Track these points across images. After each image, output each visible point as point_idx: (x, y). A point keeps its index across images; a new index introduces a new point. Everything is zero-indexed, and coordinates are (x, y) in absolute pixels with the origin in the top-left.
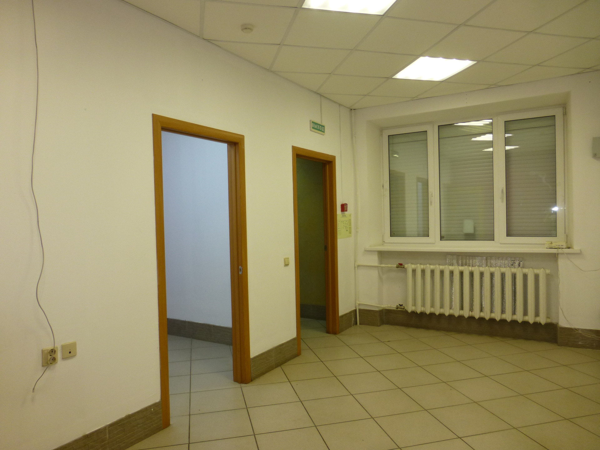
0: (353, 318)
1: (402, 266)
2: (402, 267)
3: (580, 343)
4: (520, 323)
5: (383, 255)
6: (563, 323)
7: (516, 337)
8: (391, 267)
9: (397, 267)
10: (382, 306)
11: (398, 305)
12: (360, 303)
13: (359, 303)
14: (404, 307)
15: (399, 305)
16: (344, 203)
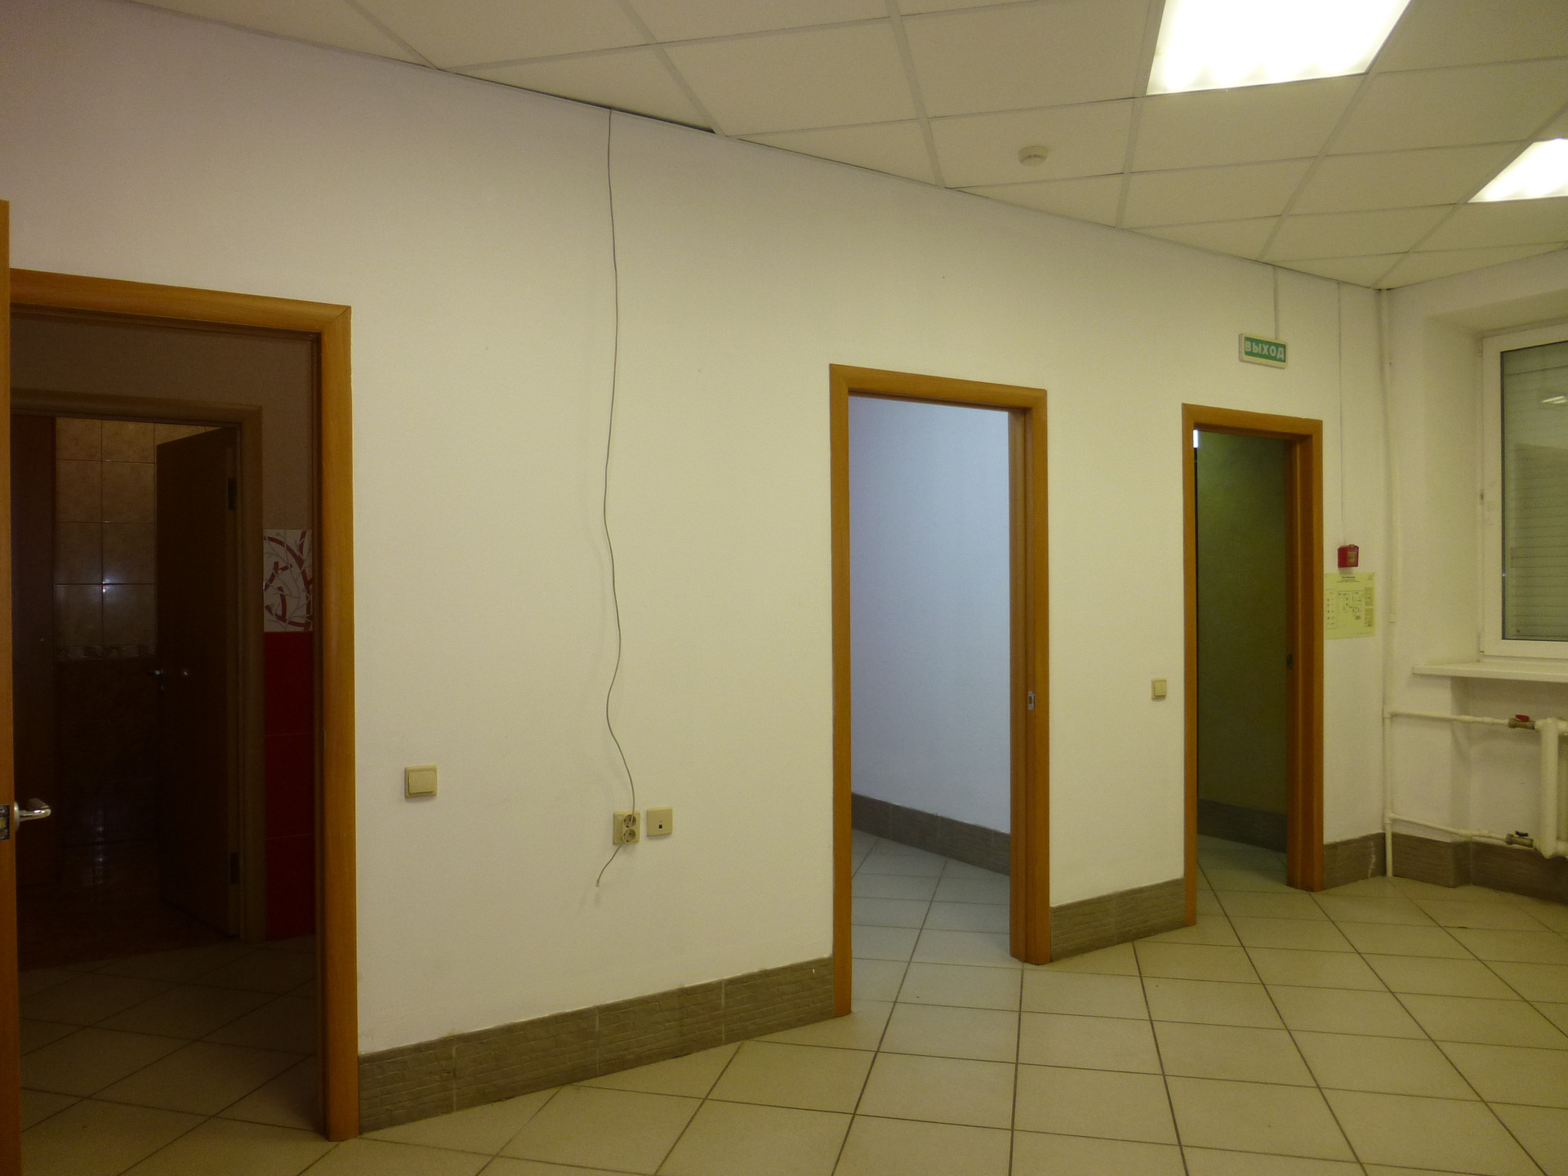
0: (1373, 856)
1: (1527, 724)
2: (1526, 727)
5: (1468, 689)
8: (1494, 724)
9: (1512, 726)
10: (1463, 832)
11: (1514, 834)
12: (1397, 817)
13: (1392, 815)
14: (1532, 840)
15: (1517, 833)
16: (1347, 544)
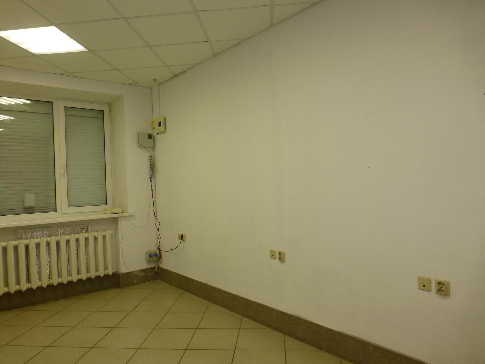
3: (135, 282)
4: (93, 278)
6: (123, 270)
7: (87, 292)
